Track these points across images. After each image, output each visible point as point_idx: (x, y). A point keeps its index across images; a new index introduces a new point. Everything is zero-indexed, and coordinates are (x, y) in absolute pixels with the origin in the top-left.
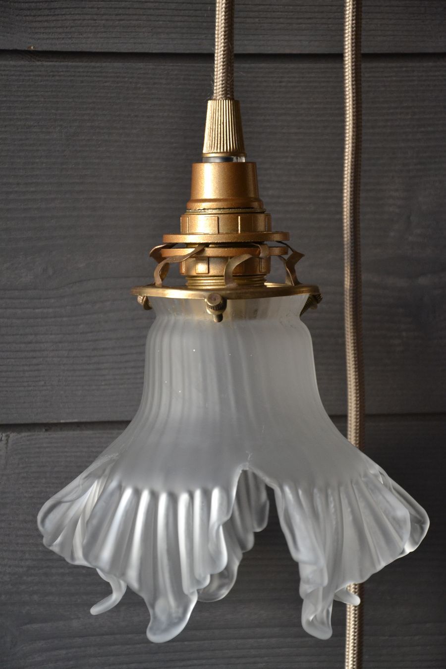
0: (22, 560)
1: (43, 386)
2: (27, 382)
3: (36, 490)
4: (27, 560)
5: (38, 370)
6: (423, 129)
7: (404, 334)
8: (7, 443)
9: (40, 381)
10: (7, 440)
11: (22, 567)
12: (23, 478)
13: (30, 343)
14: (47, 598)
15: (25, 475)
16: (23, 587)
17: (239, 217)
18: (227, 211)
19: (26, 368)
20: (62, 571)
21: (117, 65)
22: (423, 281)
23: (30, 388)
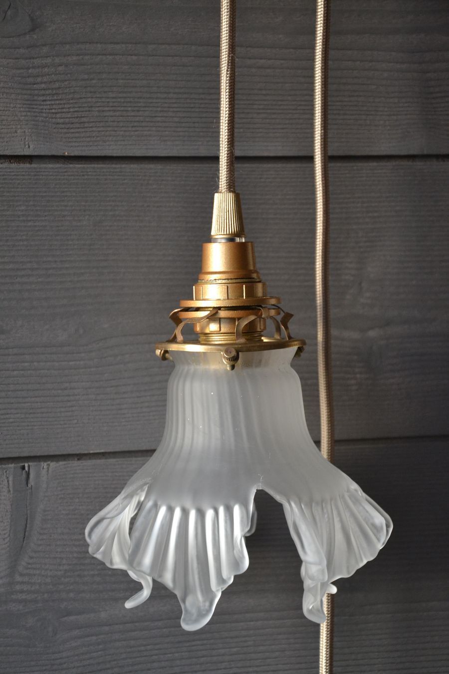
0: (60, 565)
1: (76, 424)
2: (64, 420)
3: (71, 508)
4: (64, 564)
5: (72, 411)
6: (370, 214)
7: (358, 376)
8: (48, 471)
9: (74, 420)
10: (48, 468)
11: (60, 570)
12: (60, 498)
13: (66, 389)
14: (80, 595)
15: (62, 496)
16: (61, 587)
17: (244, 286)
18: (234, 281)
19: (63, 410)
20: (92, 573)
21: (134, 167)
22: (372, 334)
23: (65, 426)
